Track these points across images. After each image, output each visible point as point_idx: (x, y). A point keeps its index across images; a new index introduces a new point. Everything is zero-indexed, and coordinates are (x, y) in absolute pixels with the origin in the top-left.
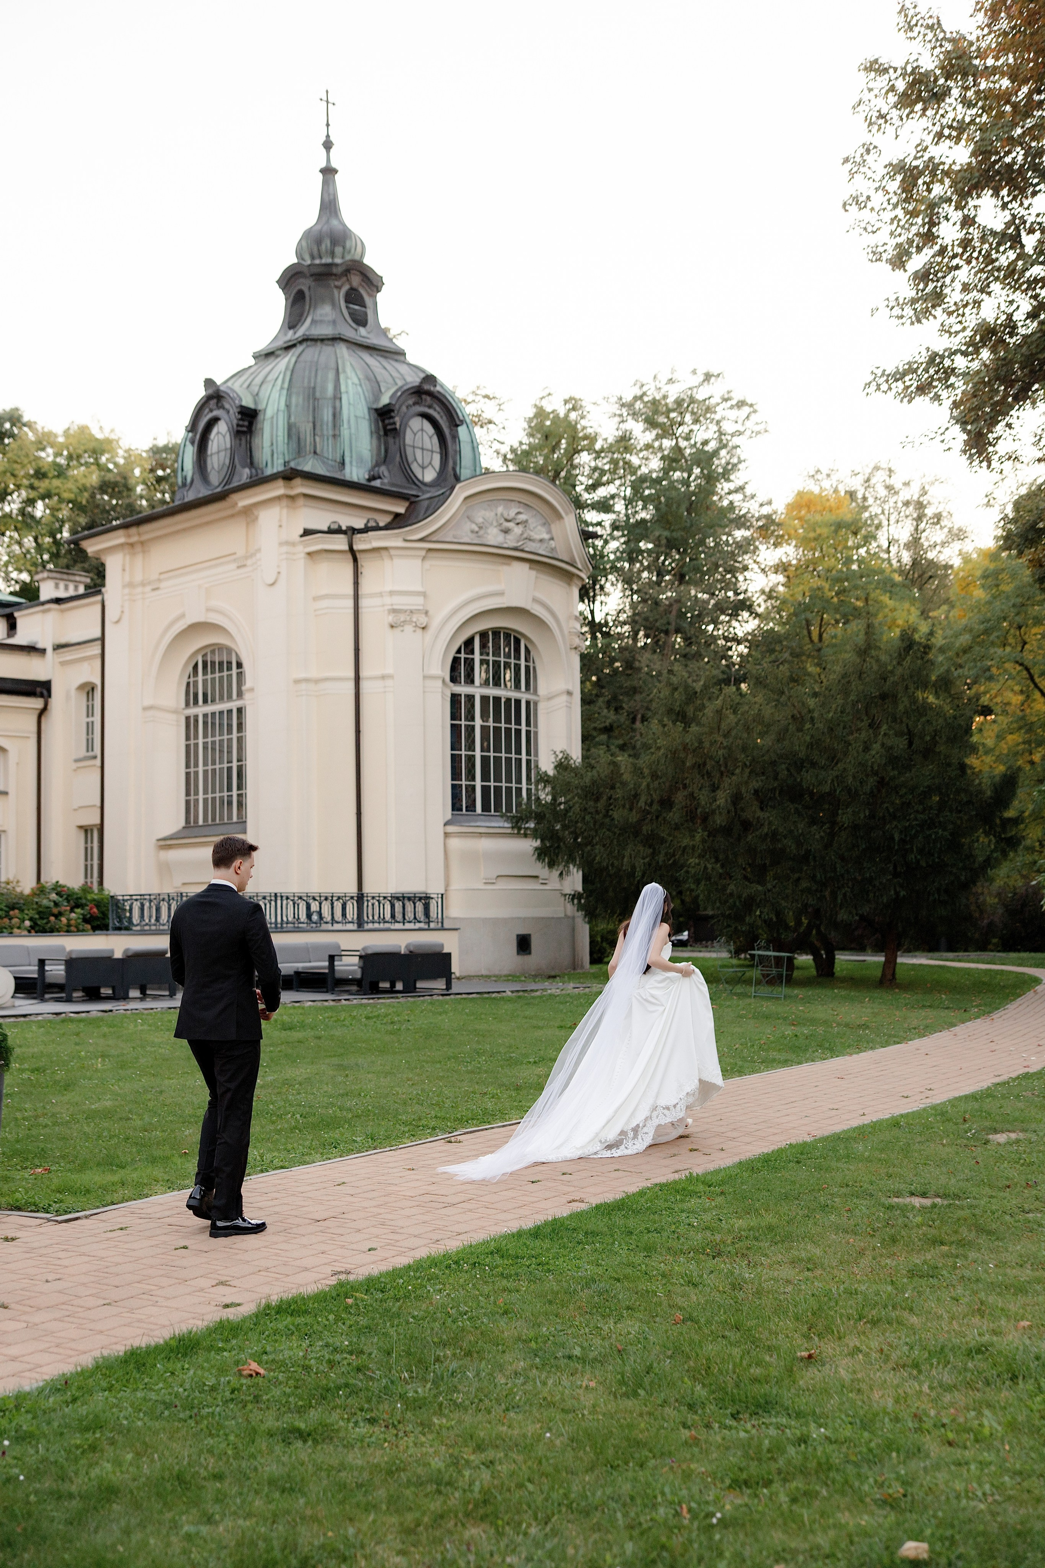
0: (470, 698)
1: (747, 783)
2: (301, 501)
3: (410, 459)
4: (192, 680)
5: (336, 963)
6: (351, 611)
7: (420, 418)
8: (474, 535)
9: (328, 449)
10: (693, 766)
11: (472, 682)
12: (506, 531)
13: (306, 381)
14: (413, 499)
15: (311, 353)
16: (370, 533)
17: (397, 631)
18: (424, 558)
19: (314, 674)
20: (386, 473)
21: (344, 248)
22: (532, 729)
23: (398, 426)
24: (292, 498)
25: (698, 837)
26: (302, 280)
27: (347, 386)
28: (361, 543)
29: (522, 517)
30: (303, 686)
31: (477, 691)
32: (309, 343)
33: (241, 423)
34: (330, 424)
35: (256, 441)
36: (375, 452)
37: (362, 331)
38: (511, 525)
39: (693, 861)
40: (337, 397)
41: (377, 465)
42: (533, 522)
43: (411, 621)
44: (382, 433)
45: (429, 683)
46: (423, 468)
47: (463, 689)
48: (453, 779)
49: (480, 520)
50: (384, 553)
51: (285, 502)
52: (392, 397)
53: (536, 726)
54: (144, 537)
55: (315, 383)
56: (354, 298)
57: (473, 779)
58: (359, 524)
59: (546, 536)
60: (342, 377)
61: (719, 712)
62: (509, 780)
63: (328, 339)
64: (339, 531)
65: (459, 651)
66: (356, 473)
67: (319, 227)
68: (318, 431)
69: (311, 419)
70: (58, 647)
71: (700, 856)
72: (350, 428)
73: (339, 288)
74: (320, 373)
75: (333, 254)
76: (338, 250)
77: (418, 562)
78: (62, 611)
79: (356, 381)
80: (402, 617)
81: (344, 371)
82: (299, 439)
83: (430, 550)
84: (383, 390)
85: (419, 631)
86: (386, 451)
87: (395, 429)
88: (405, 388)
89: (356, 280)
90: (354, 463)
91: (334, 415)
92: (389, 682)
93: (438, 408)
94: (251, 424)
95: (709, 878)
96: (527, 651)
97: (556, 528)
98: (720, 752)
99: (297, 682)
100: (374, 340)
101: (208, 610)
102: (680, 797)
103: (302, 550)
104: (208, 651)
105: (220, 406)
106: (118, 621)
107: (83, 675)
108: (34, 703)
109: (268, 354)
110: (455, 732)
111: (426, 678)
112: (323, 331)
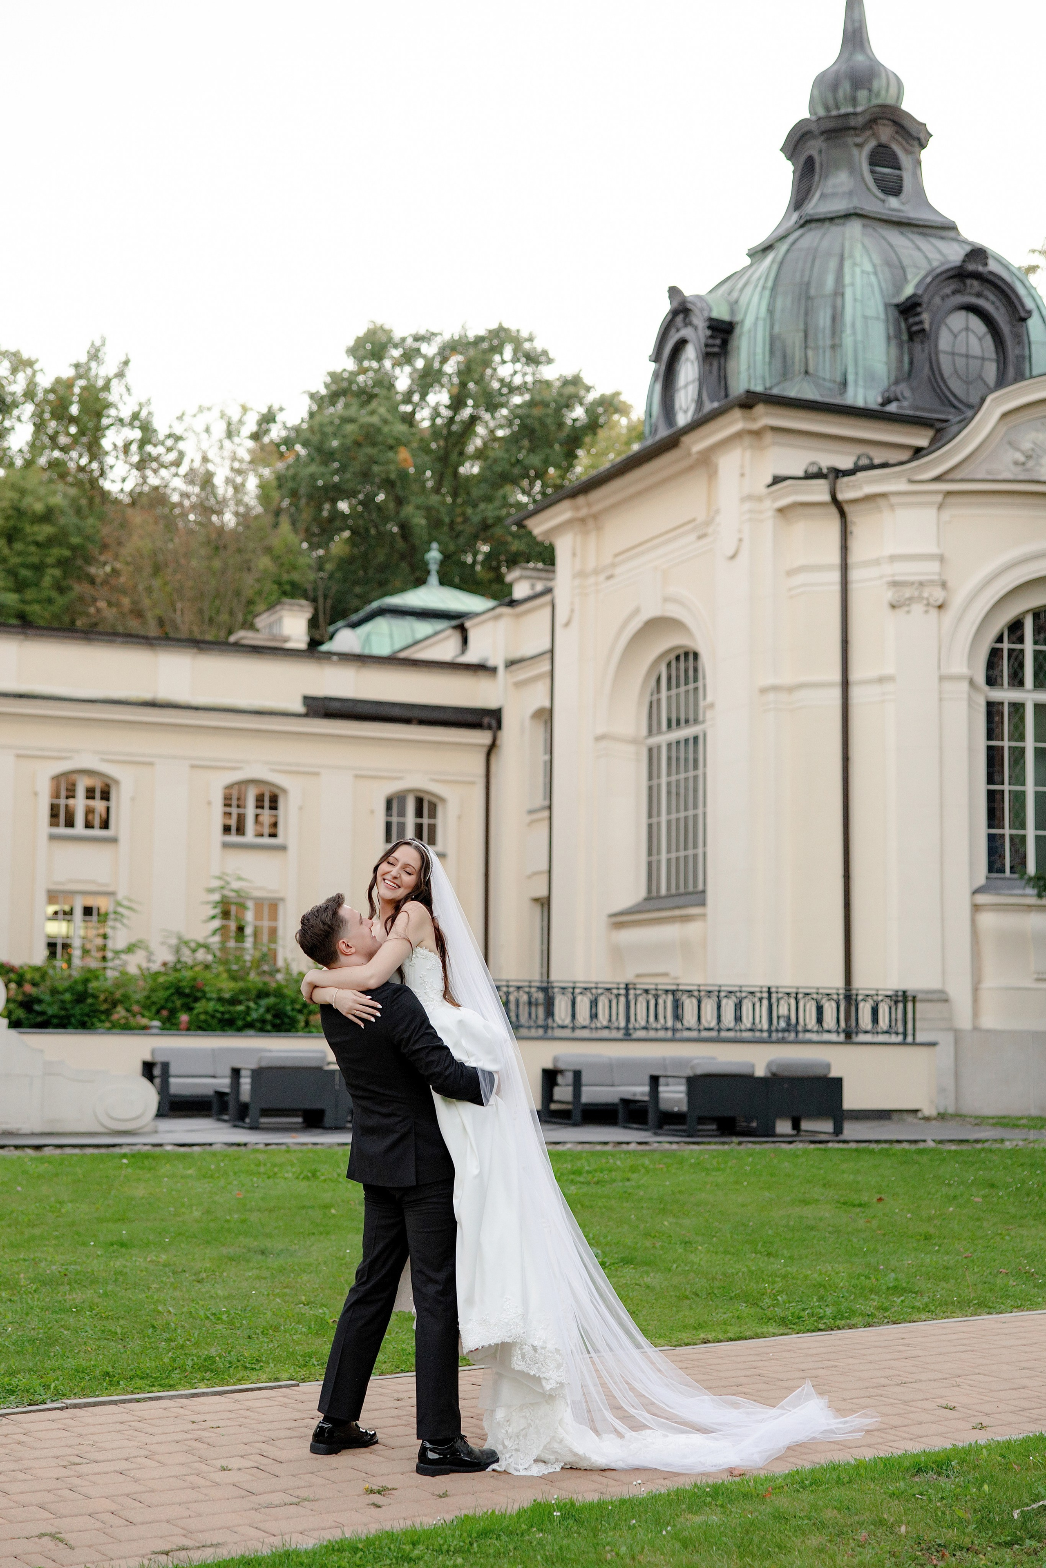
0: (1018, 708)
2: (769, 437)
3: (946, 369)
4: (655, 697)
5: (661, 1088)
6: (837, 588)
7: (963, 314)
8: (1018, 469)
9: (824, 366)
11: (1021, 683)
13: (798, 274)
14: (939, 425)
15: (811, 238)
16: (861, 475)
17: (900, 612)
18: (941, 507)
19: (787, 679)
20: (907, 393)
21: (870, 90)
23: (927, 326)
24: (757, 434)
26: (812, 143)
27: (853, 275)
28: (848, 491)
30: (771, 696)
31: (1029, 696)
32: (813, 225)
33: (711, 341)
34: (828, 332)
35: (732, 365)
36: (894, 365)
37: (893, 202)
40: (839, 292)
41: (897, 382)
43: (920, 598)
44: (905, 337)
45: (948, 686)
46: (966, 381)
47: (1005, 695)
48: (990, 826)
49: (1027, 445)
50: (882, 502)
51: (747, 440)
52: (917, 286)
54: (596, 508)
55: (810, 276)
56: (882, 158)
57: (1023, 826)
58: (845, 462)
60: (847, 264)
63: (840, 217)
64: (819, 475)
65: (1000, 639)
66: (858, 394)
67: (836, 67)
68: (811, 343)
69: (802, 326)
70: (511, 664)
72: (854, 333)
73: (859, 146)
74: (817, 263)
75: (854, 101)
76: (862, 95)
77: (932, 512)
78: (518, 616)
79: (869, 268)
80: (908, 593)
81: (851, 256)
82: (784, 357)
83: (949, 493)
84: (909, 277)
85: (934, 612)
86: (911, 363)
87: (923, 330)
88: (940, 270)
89: (885, 133)
90: (861, 383)
91: (834, 319)
92: (889, 687)
93: (992, 297)
94: (725, 343)
99: (764, 691)
100: (912, 213)
101: (666, 600)
103: (770, 506)
104: (673, 656)
105: (687, 323)
106: (567, 624)
107: (538, 698)
108: (483, 738)
109: (767, 248)
110: (993, 757)
111: (942, 678)
112: (833, 207)
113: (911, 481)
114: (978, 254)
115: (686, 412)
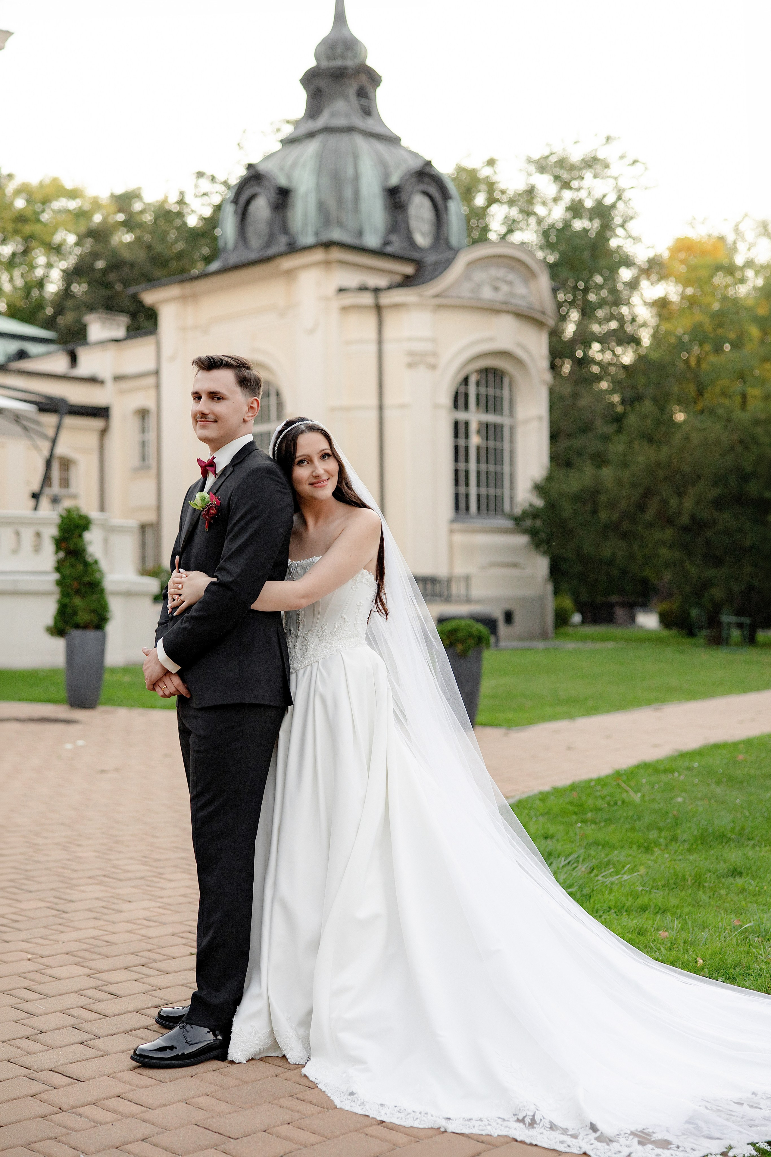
0: (468, 423)
2: (337, 266)
3: (413, 229)
6: (376, 354)
7: (420, 194)
8: (471, 293)
9: (349, 221)
11: (469, 409)
12: (497, 289)
13: (332, 166)
14: (419, 263)
15: (333, 141)
16: (392, 291)
17: (413, 369)
18: (434, 312)
19: (346, 403)
20: (396, 241)
21: (351, 53)
22: (513, 447)
23: (404, 202)
24: (330, 263)
26: (320, 81)
27: (364, 169)
28: (386, 299)
29: (509, 277)
30: (338, 413)
31: (473, 417)
32: (330, 132)
33: (277, 199)
34: (352, 201)
35: (290, 214)
36: (387, 223)
37: (368, 122)
38: (500, 284)
40: (356, 178)
41: (389, 233)
42: (516, 281)
43: (424, 362)
44: (392, 208)
45: (437, 410)
46: (423, 235)
47: (462, 416)
48: (455, 487)
49: (477, 280)
50: (402, 308)
51: (322, 266)
52: (400, 178)
53: (515, 444)
54: (198, 291)
55: (338, 166)
56: (362, 93)
57: (469, 487)
58: (383, 284)
59: (525, 292)
60: (359, 161)
62: (494, 487)
63: (345, 129)
64: (367, 289)
65: (458, 387)
66: (372, 241)
68: (342, 206)
69: (336, 196)
70: (118, 378)
72: (367, 203)
73: (351, 86)
74: (341, 159)
75: (343, 57)
76: (349, 55)
77: (430, 315)
78: (121, 349)
79: (371, 165)
80: (417, 358)
81: (361, 155)
82: (327, 213)
83: (440, 305)
84: (392, 172)
85: (430, 370)
86: (396, 222)
87: (402, 204)
88: (411, 170)
89: (362, 79)
90: (371, 233)
91: (355, 194)
92: (406, 410)
93: (435, 187)
94: (285, 201)
96: (510, 386)
97: (533, 286)
98: (687, 468)
99: (333, 409)
100: (378, 130)
103: (336, 305)
105: (259, 184)
106: (172, 359)
107: (139, 401)
108: (98, 423)
110: (456, 449)
111: (435, 407)
112: (340, 122)
113: (421, 297)
115: (258, 238)
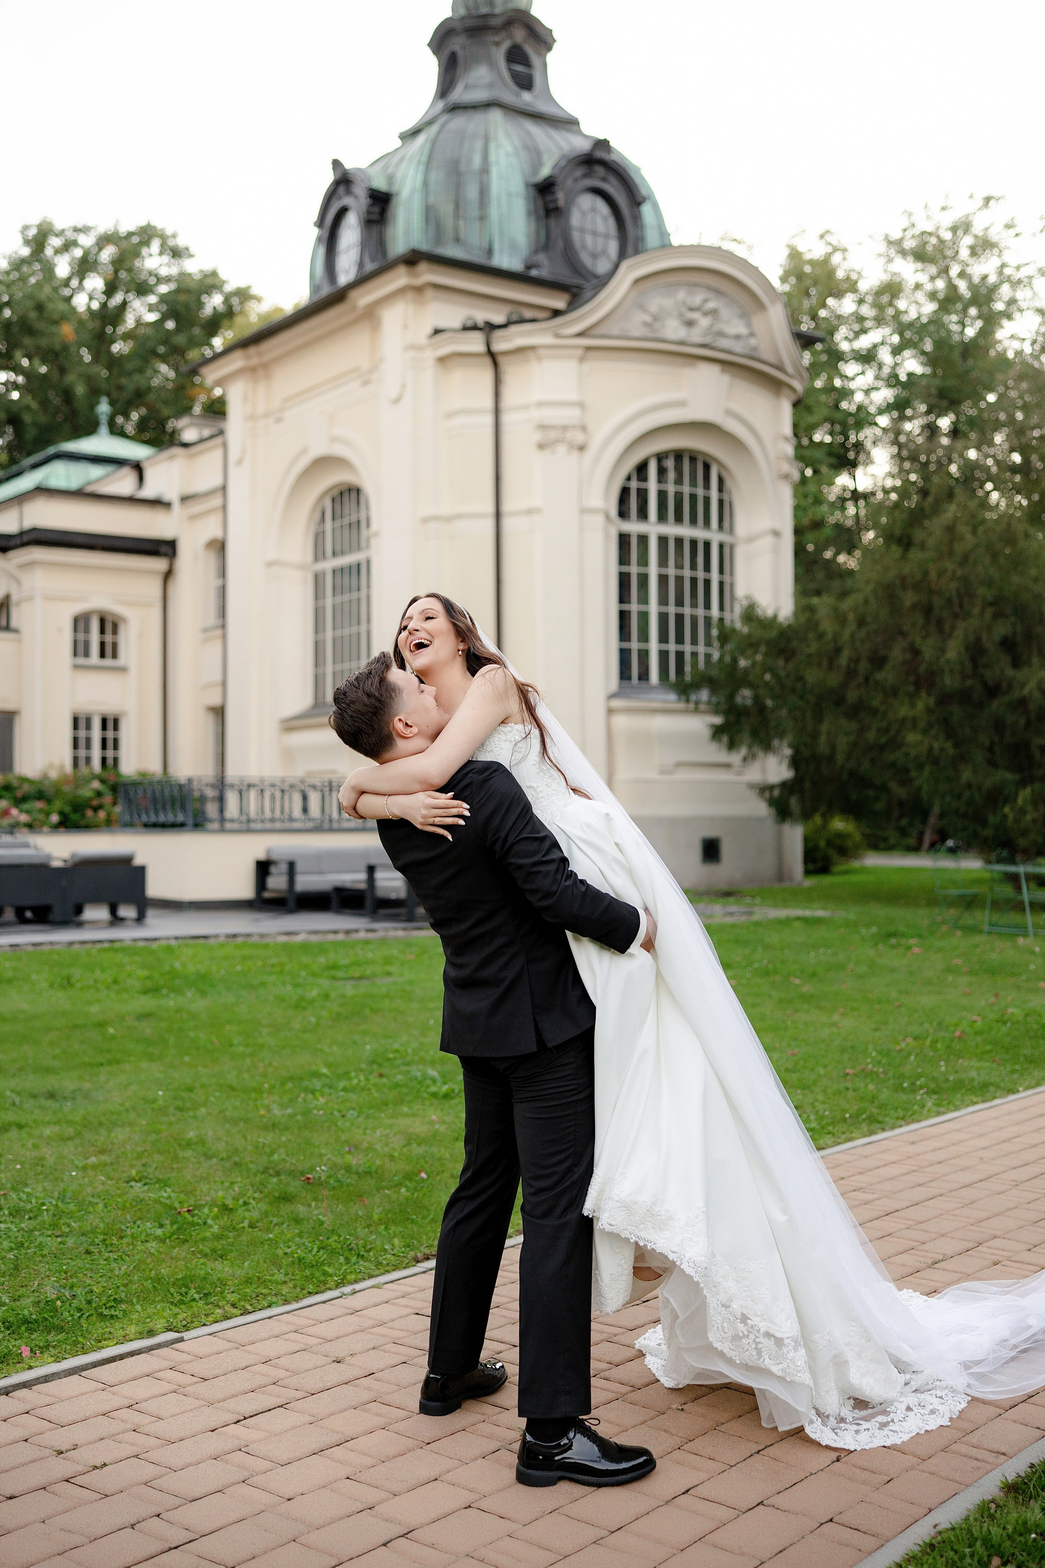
0: (644, 539)
1: (989, 628)
2: (430, 293)
3: (577, 244)
4: (320, 528)
5: (377, 877)
6: (490, 430)
7: (590, 196)
8: (646, 329)
9: (473, 236)
10: (914, 606)
11: (646, 517)
12: (690, 324)
13: (449, 152)
14: (575, 290)
15: (459, 122)
16: (514, 329)
17: (546, 452)
18: (582, 359)
19: (445, 509)
20: (547, 260)
22: (727, 578)
23: (561, 204)
24: (419, 290)
25: (920, 705)
26: (455, 40)
27: (498, 157)
28: (502, 342)
29: (711, 305)
30: (432, 525)
31: (653, 529)
32: (459, 111)
33: (371, 210)
34: (476, 204)
35: (390, 231)
36: (533, 238)
37: (526, 96)
38: (696, 315)
39: (912, 737)
40: (485, 170)
41: (536, 252)
42: (726, 312)
43: (564, 440)
44: (541, 213)
45: (587, 518)
46: (594, 256)
47: (634, 527)
48: (620, 641)
49: (654, 308)
50: (531, 354)
51: (410, 295)
52: (554, 167)
53: (732, 574)
54: (266, 358)
55: (459, 154)
56: (516, 56)
57: (647, 641)
58: (498, 318)
59: (742, 330)
60: (492, 145)
61: (950, 529)
62: (694, 642)
63: (482, 105)
64: (475, 328)
65: (629, 478)
66: (504, 260)
68: (461, 213)
69: (453, 198)
70: (185, 499)
71: (925, 732)
72: (500, 207)
73: (497, 44)
74: (465, 143)
75: (492, 4)
77: (574, 364)
78: (191, 456)
79: (510, 150)
80: (553, 435)
81: (496, 138)
82: (438, 223)
83: (589, 349)
84: (545, 160)
85: (575, 454)
86: (548, 236)
87: (557, 208)
88: (574, 155)
89: (519, 35)
90: (506, 247)
91: (481, 192)
92: (536, 518)
93: (614, 183)
94: (383, 211)
95: (936, 762)
96: (721, 481)
97: (758, 322)
98: (953, 586)
99: (426, 520)
100: (541, 107)
101: (333, 440)
102: (897, 653)
103: (430, 355)
104: (336, 492)
105: (349, 192)
106: (239, 462)
107: (211, 529)
108: (159, 564)
109: (415, 132)
110: (624, 581)
111: (584, 511)
112: (479, 95)
113: (557, 336)
114: (603, 144)
115: (347, 272)
